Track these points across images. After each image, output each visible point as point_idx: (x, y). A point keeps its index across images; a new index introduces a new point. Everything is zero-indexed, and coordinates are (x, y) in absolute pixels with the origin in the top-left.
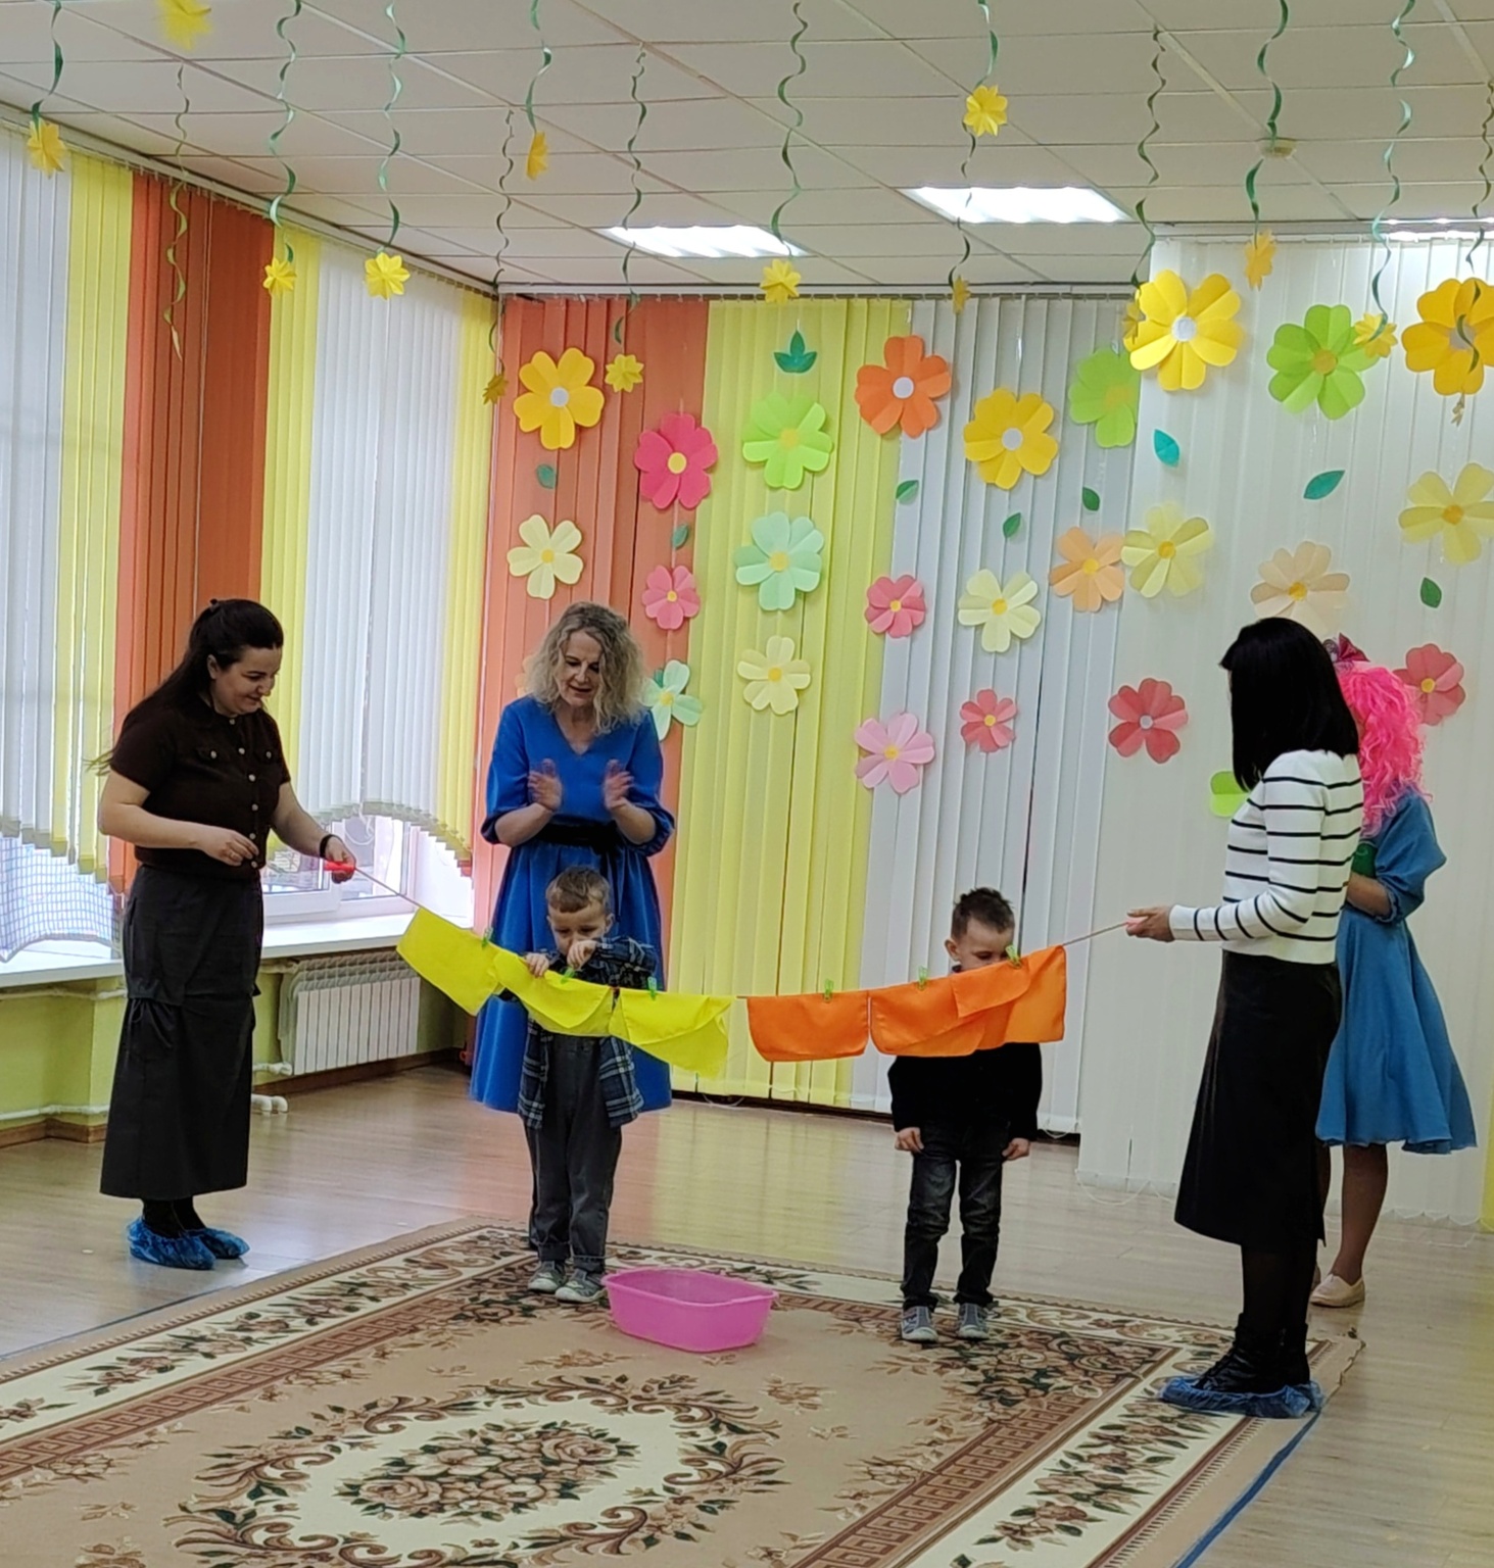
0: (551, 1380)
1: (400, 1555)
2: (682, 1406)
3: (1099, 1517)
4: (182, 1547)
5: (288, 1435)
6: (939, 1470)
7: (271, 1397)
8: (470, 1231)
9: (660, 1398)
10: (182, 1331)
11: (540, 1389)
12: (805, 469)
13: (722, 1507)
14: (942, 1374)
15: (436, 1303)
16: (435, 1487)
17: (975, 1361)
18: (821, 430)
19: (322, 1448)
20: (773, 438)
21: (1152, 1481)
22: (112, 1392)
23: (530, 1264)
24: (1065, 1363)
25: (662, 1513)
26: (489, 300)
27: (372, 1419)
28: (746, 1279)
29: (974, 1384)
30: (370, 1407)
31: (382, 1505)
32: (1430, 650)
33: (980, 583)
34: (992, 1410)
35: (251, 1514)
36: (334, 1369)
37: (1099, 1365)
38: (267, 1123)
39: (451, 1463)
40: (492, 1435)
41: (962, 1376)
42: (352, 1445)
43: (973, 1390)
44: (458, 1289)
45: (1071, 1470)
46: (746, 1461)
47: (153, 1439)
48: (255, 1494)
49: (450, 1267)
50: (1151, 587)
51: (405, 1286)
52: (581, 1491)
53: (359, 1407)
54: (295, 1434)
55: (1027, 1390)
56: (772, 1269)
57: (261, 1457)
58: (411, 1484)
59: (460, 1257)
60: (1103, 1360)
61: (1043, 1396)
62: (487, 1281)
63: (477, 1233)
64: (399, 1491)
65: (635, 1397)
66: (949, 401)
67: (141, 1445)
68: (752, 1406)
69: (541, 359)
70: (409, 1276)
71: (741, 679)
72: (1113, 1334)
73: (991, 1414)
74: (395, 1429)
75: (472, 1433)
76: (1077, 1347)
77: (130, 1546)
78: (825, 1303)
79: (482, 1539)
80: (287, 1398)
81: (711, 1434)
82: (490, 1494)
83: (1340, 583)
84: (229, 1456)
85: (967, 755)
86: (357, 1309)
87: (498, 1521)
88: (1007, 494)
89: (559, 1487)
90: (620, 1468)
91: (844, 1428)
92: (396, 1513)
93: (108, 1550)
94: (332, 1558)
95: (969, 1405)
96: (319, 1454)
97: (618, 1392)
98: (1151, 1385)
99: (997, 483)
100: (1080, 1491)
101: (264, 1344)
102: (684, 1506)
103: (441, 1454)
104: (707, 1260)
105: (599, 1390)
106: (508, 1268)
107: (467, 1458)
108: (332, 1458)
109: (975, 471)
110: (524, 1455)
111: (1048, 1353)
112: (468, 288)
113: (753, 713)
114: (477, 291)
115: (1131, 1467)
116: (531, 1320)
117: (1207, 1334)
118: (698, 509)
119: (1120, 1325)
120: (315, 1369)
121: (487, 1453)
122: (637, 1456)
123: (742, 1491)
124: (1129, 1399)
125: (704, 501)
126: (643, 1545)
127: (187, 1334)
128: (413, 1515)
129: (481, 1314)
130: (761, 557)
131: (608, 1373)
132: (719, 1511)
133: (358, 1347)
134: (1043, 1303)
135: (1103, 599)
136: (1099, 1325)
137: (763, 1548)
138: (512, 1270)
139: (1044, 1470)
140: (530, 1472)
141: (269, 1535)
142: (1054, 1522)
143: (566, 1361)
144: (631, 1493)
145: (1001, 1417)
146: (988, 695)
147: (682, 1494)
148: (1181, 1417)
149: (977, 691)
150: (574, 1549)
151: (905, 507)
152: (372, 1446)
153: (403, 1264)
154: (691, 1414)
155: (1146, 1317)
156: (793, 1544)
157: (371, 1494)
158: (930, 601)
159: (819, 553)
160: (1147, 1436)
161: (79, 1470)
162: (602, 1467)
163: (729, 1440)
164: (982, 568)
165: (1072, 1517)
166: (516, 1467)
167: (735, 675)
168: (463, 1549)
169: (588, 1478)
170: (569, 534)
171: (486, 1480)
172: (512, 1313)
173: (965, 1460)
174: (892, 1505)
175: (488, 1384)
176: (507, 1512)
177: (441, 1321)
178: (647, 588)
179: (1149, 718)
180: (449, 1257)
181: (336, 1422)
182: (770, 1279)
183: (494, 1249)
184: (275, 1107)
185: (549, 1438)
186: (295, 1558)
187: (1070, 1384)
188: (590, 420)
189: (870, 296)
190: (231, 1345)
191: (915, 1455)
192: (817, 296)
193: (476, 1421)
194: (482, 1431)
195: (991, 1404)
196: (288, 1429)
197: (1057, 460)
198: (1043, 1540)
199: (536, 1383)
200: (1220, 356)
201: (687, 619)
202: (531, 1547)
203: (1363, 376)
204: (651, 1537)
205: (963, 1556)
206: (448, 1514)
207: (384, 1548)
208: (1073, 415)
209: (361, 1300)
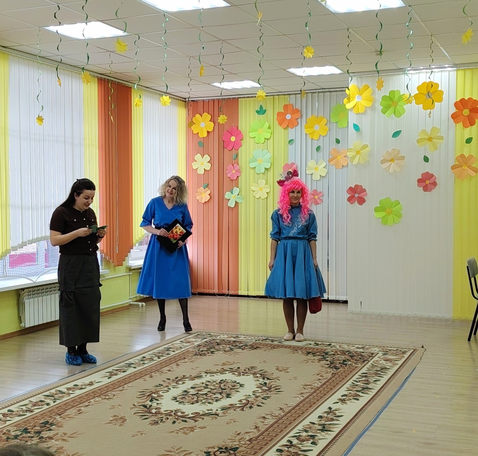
0: (220, 369)
1: (189, 414)
2: (254, 374)
3: (363, 396)
4: (135, 415)
5: (157, 386)
6: (322, 386)
7: (152, 377)
8: (195, 333)
9: (249, 372)
10: (127, 362)
12: (265, 138)
13: (268, 398)
14: (319, 362)
15: (189, 352)
16: (195, 397)
17: (327, 359)
18: (268, 128)
19: (166, 389)
20: (258, 131)
21: (375, 386)
22: (112, 378)
23: (211, 341)
24: (350, 358)
25: (253, 401)
26: (184, 102)
27: (177, 381)
28: (266, 341)
29: (328, 364)
30: (176, 378)
31: (183, 402)
32: (427, 173)
33: (311, 163)
34: (333, 371)
35: (151, 406)
36: (166, 369)
37: (359, 358)
38: (141, 309)
39: (199, 391)
40: (208, 383)
41: (324, 363)
42: (173, 387)
43: (328, 366)
44: (194, 348)
45: (355, 384)
46: (272, 386)
47: (124, 389)
48: (151, 401)
49: (192, 342)
50: (355, 162)
51: (181, 348)
52: (232, 396)
53: (174, 378)
54: (159, 386)
55: (341, 365)
56: (273, 339)
57: (151, 392)
58: (189, 397)
59: (194, 340)
60: (360, 357)
61: (346, 367)
62: (201, 345)
63: (197, 334)
64: (187, 398)
65: (242, 372)
66: (300, 120)
67: (121, 390)
68: (272, 373)
70: (181, 345)
71: (252, 190)
72: (361, 350)
73: (333, 372)
74: (183, 383)
75: (203, 383)
76: (353, 354)
77: (122, 415)
78: (287, 346)
79: (209, 409)
80: (155, 377)
81: (263, 380)
82: (209, 398)
83: (403, 158)
84: (143, 392)
86: (170, 354)
87: (212, 404)
88: (317, 141)
89: (226, 395)
90: (241, 390)
91: (296, 377)
92: (187, 404)
93: (117, 416)
94: (172, 415)
95: (327, 370)
97: (238, 371)
98: (373, 362)
99: (314, 138)
100: (358, 389)
101: (148, 364)
102: (258, 398)
103: (196, 389)
104: (256, 337)
105: (233, 371)
106: (206, 342)
107: (202, 389)
108: (169, 391)
109: (308, 136)
110: (216, 388)
111: (345, 356)
113: (256, 199)
114: (181, 100)
115: (370, 383)
116: (214, 354)
117: (385, 349)
118: (239, 150)
119: (363, 348)
120: (162, 369)
121: (207, 388)
122: (245, 387)
123: (272, 394)
124: (367, 366)
125: (240, 148)
126: (249, 408)
127: (129, 363)
128: (191, 404)
129: (201, 354)
130: (255, 160)
131: (235, 367)
132: (267, 399)
133: (171, 364)
134: (343, 343)
135: (343, 165)
136: (358, 348)
137: (279, 408)
138: (207, 342)
139: (348, 385)
140: (218, 392)
141: (156, 411)
142: (352, 397)
144: (244, 396)
145: (336, 372)
146: (315, 191)
147: (257, 395)
148: (381, 370)
149: (312, 190)
150: (232, 410)
151: (291, 146)
152: (178, 388)
153: (180, 343)
154: (257, 376)
155: (370, 346)
156: (287, 406)
157: (180, 399)
158: (299, 169)
159: (270, 158)
160: (373, 375)
161: (107, 397)
162: (237, 390)
163: (268, 382)
164: (311, 160)
165: (356, 396)
166: (215, 391)
167: (251, 190)
168: (205, 411)
169: (233, 393)
170: (207, 158)
171: (208, 394)
172: (208, 353)
173: (328, 383)
174: (310, 396)
175: (205, 371)
176: (214, 402)
177: (191, 356)
178: (227, 170)
179: (357, 194)
180: (191, 340)
181: (168, 382)
182: (272, 341)
183: (202, 337)
184: (142, 306)
185: (222, 383)
186: (163, 416)
187: (352, 363)
189: (279, 95)
190: (140, 365)
191: (315, 383)
193: (204, 380)
194: (205, 383)
195: (333, 369)
196: (157, 385)
197: (329, 132)
198: (350, 402)
199: (217, 370)
200: (369, 104)
201: (238, 177)
202: (221, 410)
203: (405, 107)
204: (251, 406)
205: (330, 407)
206: (200, 403)
207: (185, 412)
208: (332, 120)
209: (170, 352)
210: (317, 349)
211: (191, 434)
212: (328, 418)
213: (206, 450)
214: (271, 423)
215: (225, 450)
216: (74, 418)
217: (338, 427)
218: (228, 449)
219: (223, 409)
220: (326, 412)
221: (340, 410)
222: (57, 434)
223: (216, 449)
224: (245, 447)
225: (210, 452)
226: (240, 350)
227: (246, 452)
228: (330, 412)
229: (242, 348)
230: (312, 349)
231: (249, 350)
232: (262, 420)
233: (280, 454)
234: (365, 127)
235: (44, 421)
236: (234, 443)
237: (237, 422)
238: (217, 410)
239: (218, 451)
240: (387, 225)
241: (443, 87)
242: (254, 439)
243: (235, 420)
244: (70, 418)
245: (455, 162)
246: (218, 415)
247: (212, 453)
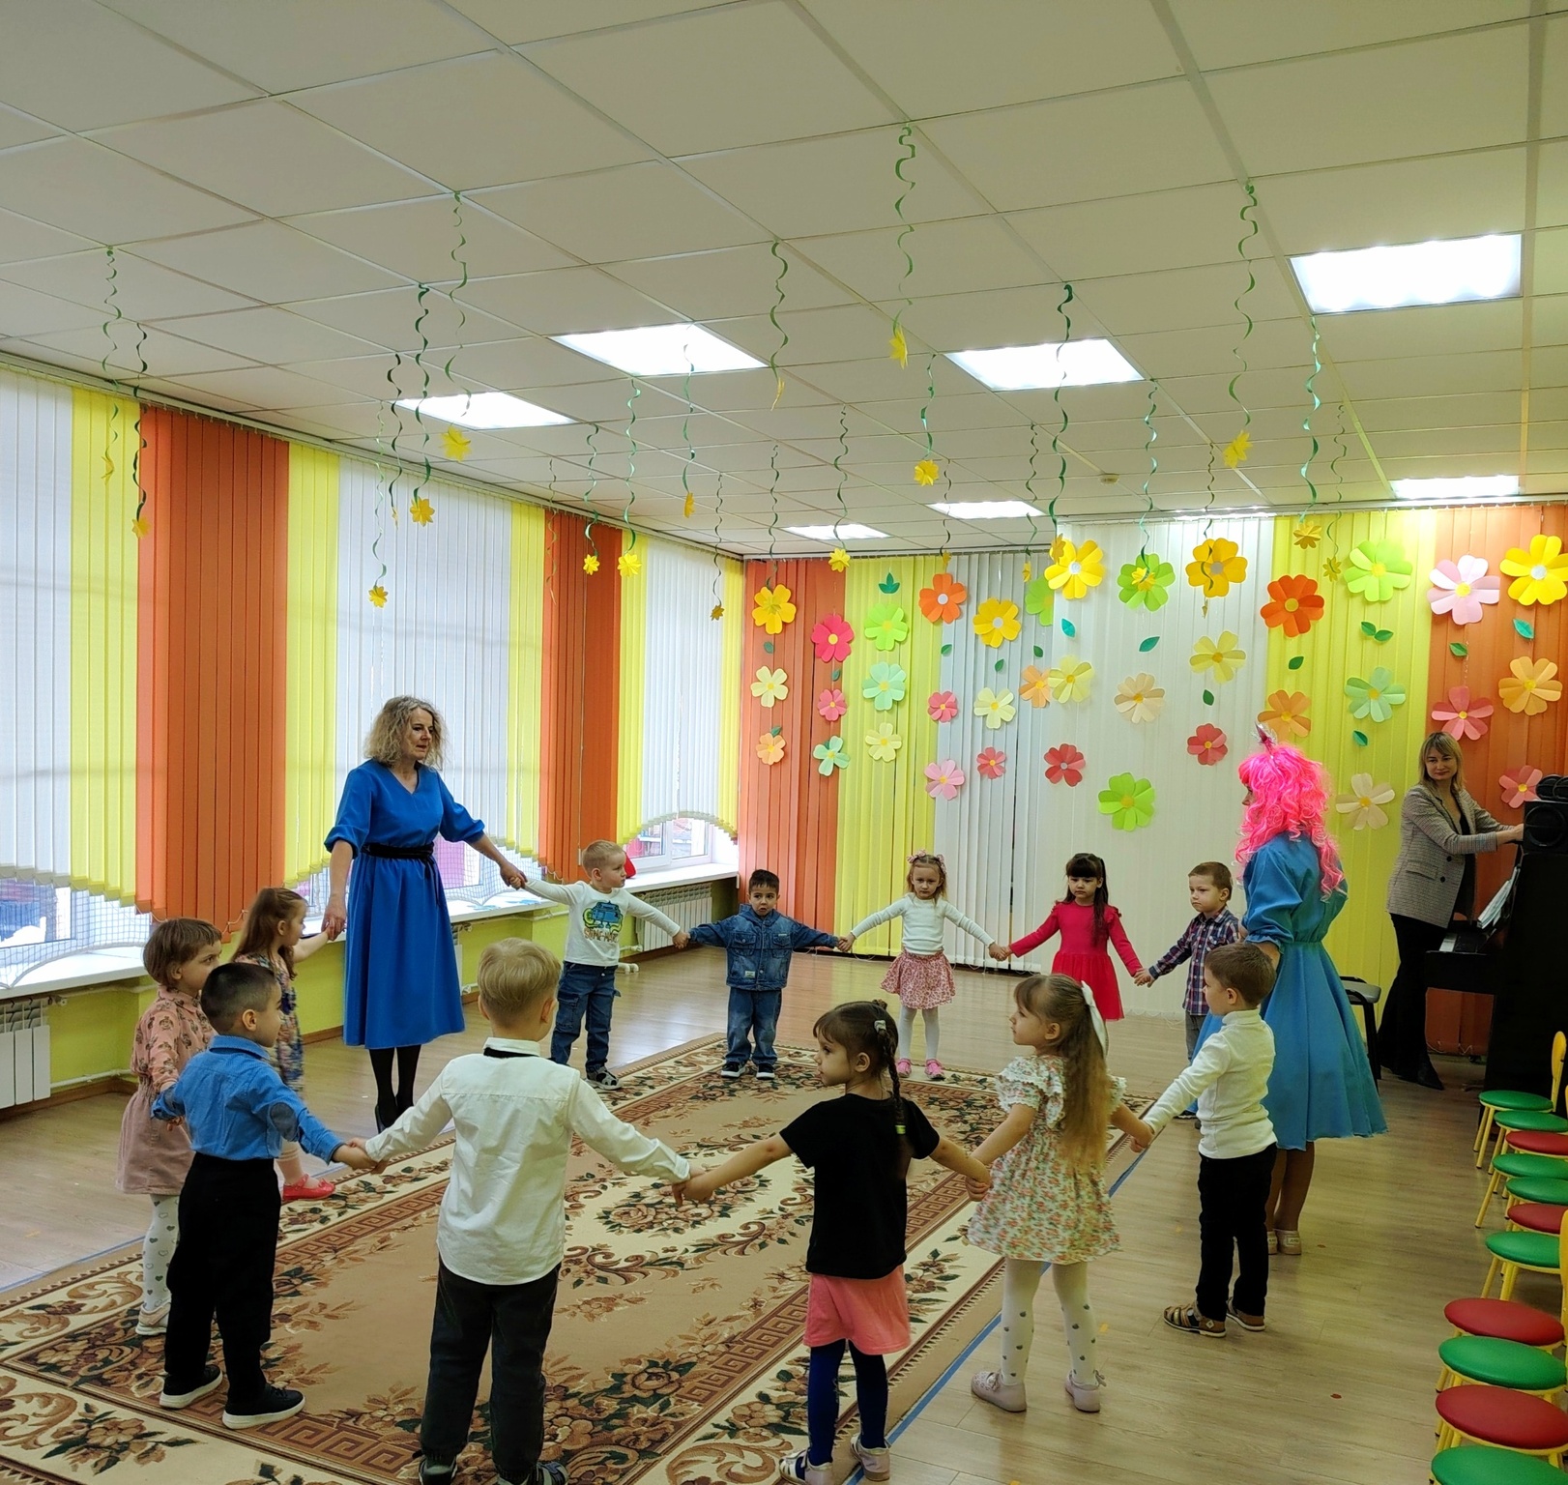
0: (734, 1137)
1: (621, 1260)
5: (581, 1179)
6: (934, 1191)
11: (728, 1143)
12: (895, 640)
14: (947, 1126)
15: (685, 1089)
16: (652, 1211)
17: (967, 1117)
18: (902, 621)
19: (597, 1187)
20: (880, 626)
25: (773, 1226)
26: (739, 563)
29: (965, 1133)
31: (620, 1225)
32: (1209, 726)
33: (984, 694)
38: (628, 978)
41: (959, 1128)
42: (614, 1184)
43: (962, 1137)
44: (699, 1079)
49: (698, 1066)
50: (1064, 697)
51: (671, 1078)
52: (733, 1212)
54: (585, 1178)
58: (640, 1210)
59: (703, 1059)
62: (715, 1073)
63: (717, 1043)
64: (632, 1215)
66: (965, 606)
69: (765, 590)
70: (674, 1072)
71: (868, 744)
79: (668, 1247)
80: (587, 1153)
82: (681, 1216)
83: (1160, 693)
85: (981, 779)
86: (641, 1094)
87: (681, 1234)
88: (996, 650)
89: (721, 1210)
90: (758, 1195)
92: (626, 1230)
94: (582, 1263)
96: (594, 1191)
99: (991, 645)
102: (787, 1220)
108: (601, 1194)
109: (980, 639)
112: (728, 557)
113: (874, 762)
114: (733, 558)
116: (733, 1098)
118: (844, 661)
122: (769, 1187)
125: (846, 658)
126: (758, 1247)
128: (635, 1231)
129: (706, 1096)
130: (874, 684)
135: (1045, 702)
143: (746, 1124)
144: (760, 1212)
146: (991, 750)
147: (788, 1212)
149: (986, 748)
150: (720, 1253)
151: (945, 658)
152: (625, 1185)
153: (673, 1064)
157: (616, 1218)
158: (960, 707)
159: (904, 681)
164: (985, 687)
167: (864, 743)
168: (657, 1254)
169: (739, 1203)
170: (781, 675)
172: (723, 1094)
173: (951, 1183)
175: (699, 1141)
176: (687, 1226)
177: (684, 1101)
178: (821, 702)
179: (1065, 764)
180: (699, 1059)
184: (632, 971)
188: (789, 619)
189: (924, 555)
191: (923, 1181)
192: (899, 556)
196: (582, 1175)
197: (1021, 633)
199: (726, 1139)
200: (1093, 581)
201: (840, 716)
202: (695, 1252)
203: (1167, 589)
204: (764, 1242)
205: (936, 1250)
206: (655, 1230)
207: (613, 1254)
208: (1027, 610)
209: (646, 1088)
210: (953, 1093)
211: (604, 1318)
212: (923, 1281)
213: (618, 1368)
214: (792, 1292)
215: (662, 1370)
216: (363, 1260)
217: (937, 1310)
218: (670, 1367)
219: (703, 1248)
220: (924, 1264)
221: (956, 1259)
222: (304, 1307)
223: (641, 1367)
224: (710, 1363)
225: (625, 1375)
226: (790, 1089)
227: (707, 1376)
228: (932, 1266)
229: (798, 1082)
230: (943, 1091)
231: (811, 1090)
232: (775, 1283)
233: (783, 1386)
234: (1086, 626)
235: (295, 1266)
236: (690, 1350)
237: (717, 1288)
238: (687, 1251)
239: (645, 1371)
240: (1122, 828)
241: (1246, 551)
242: (737, 1339)
243: (716, 1282)
244: (355, 1260)
245: (1266, 705)
246: (680, 1264)
247: (628, 1378)
